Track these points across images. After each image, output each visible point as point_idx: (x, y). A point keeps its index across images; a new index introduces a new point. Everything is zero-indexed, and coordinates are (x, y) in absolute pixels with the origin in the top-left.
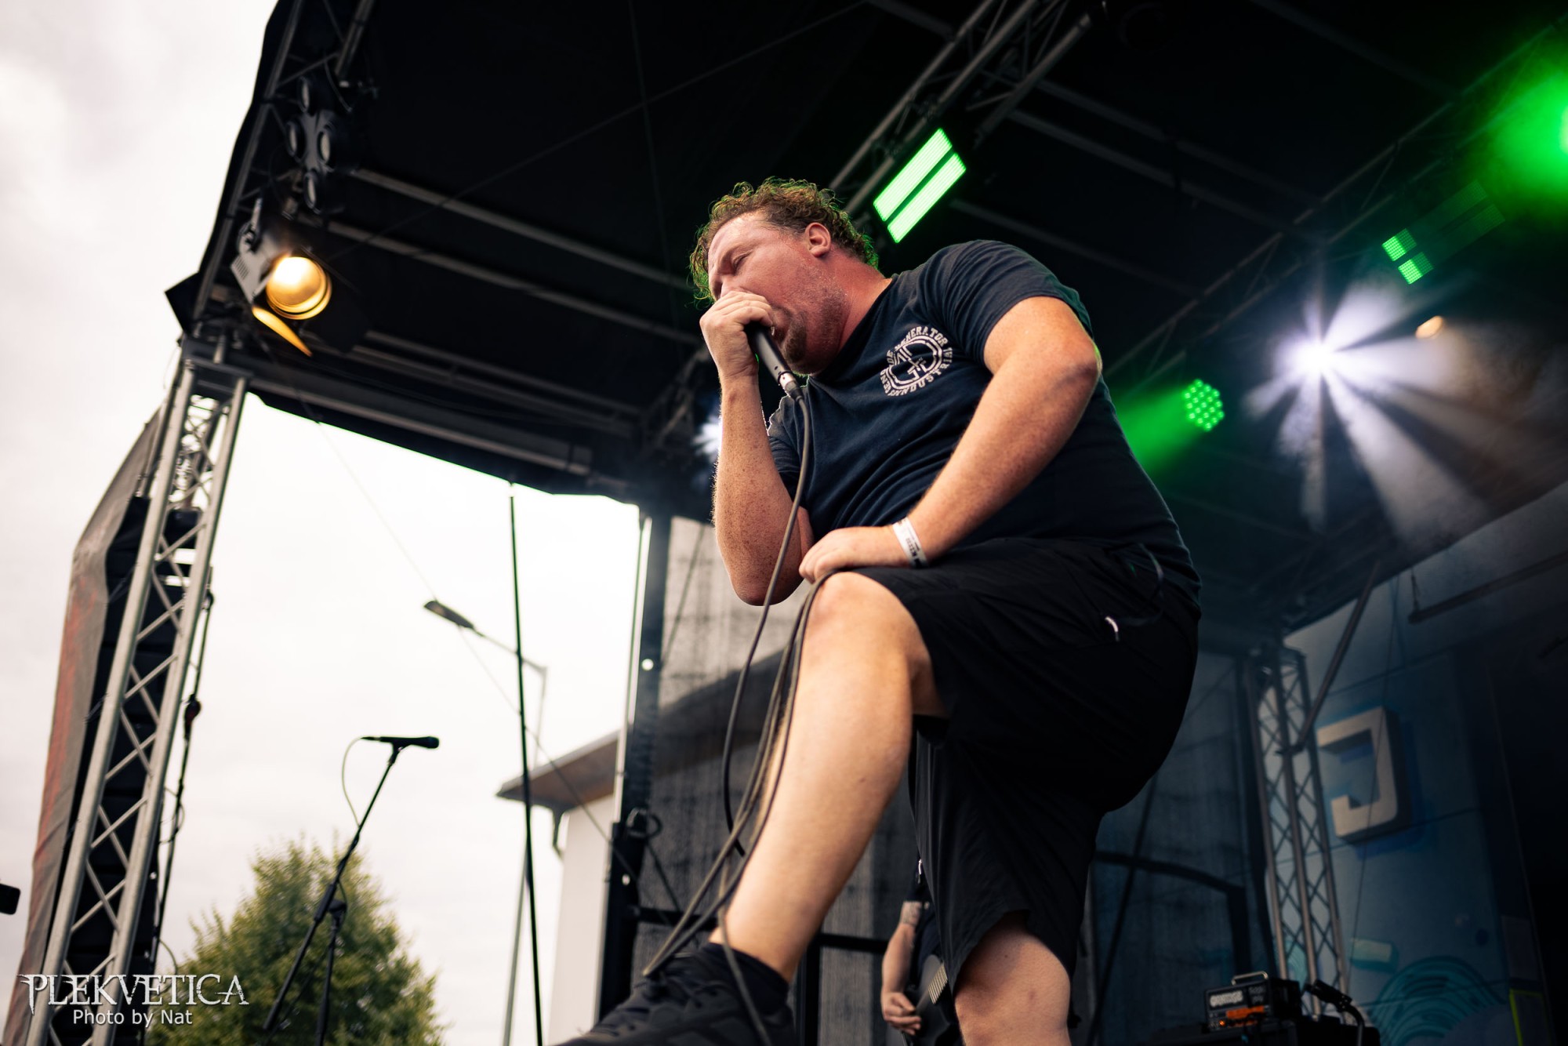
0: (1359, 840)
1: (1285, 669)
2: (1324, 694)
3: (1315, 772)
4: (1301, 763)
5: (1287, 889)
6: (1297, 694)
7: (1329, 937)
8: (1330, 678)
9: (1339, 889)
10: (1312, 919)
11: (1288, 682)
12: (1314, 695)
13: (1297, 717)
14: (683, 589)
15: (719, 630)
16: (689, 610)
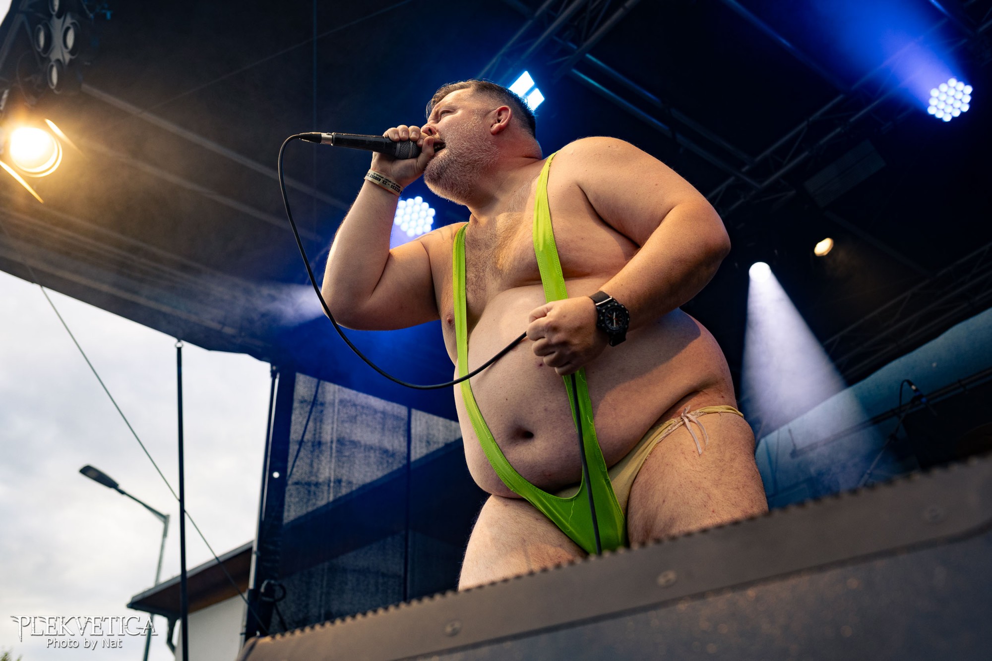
14: (304, 422)
15: (329, 453)
16: (308, 436)
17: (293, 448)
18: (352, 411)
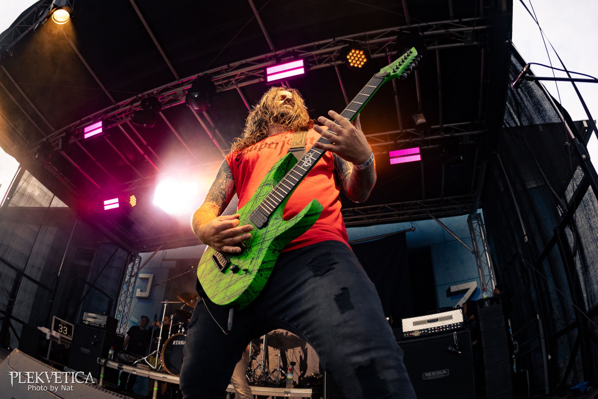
0: (139, 298)
1: (137, 260)
2: (142, 267)
3: (135, 282)
4: (133, 279)
5: (121, 303)
6: (137, 265)
7: (126, 315)
8: (144, 265)
9: (131, 306)
10: (124, 310)
11: (136, 262)
12: (140, 267)
13: (135, 270)
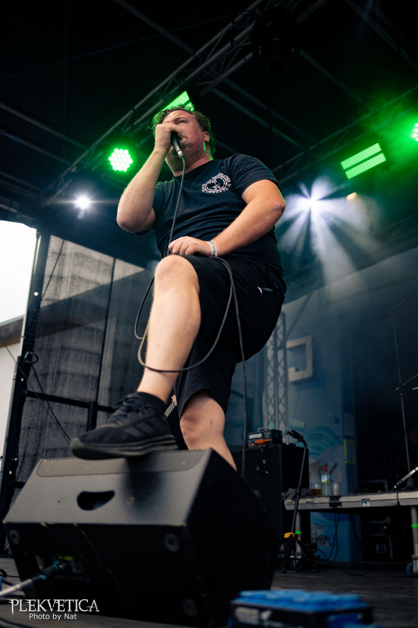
0: (297, 383)
2: (291, 330)
3: (285, 358)
4: (280, 354)
5: (271, 400)
6: (282, 327)
7: (284, 417)
8: (295, 323)
9: (289, 401)
10: (279, 411)
12: (288, 328)
14: (54, 265)
15: (66, 283)
16: (55, 273)
17: (46, 279)
18: (81, 260)
